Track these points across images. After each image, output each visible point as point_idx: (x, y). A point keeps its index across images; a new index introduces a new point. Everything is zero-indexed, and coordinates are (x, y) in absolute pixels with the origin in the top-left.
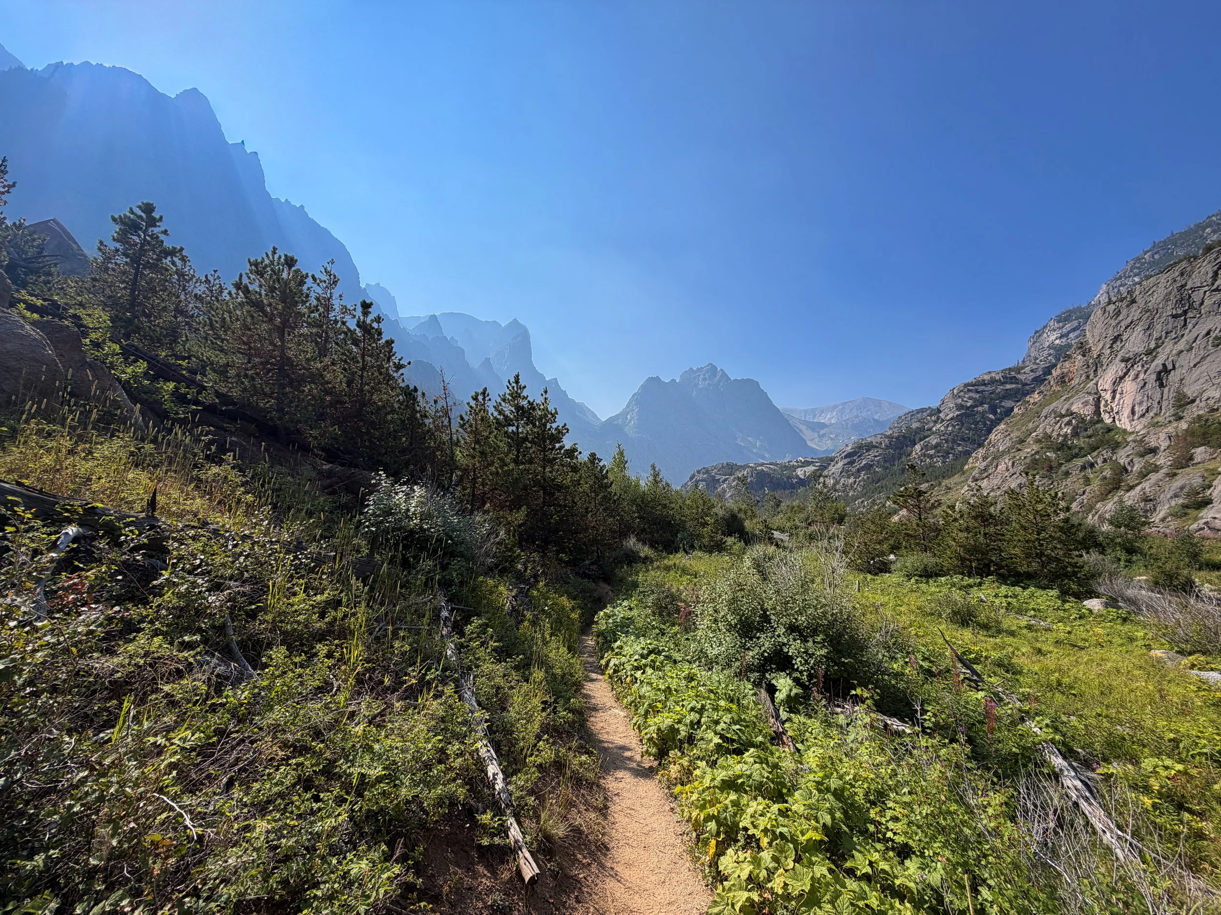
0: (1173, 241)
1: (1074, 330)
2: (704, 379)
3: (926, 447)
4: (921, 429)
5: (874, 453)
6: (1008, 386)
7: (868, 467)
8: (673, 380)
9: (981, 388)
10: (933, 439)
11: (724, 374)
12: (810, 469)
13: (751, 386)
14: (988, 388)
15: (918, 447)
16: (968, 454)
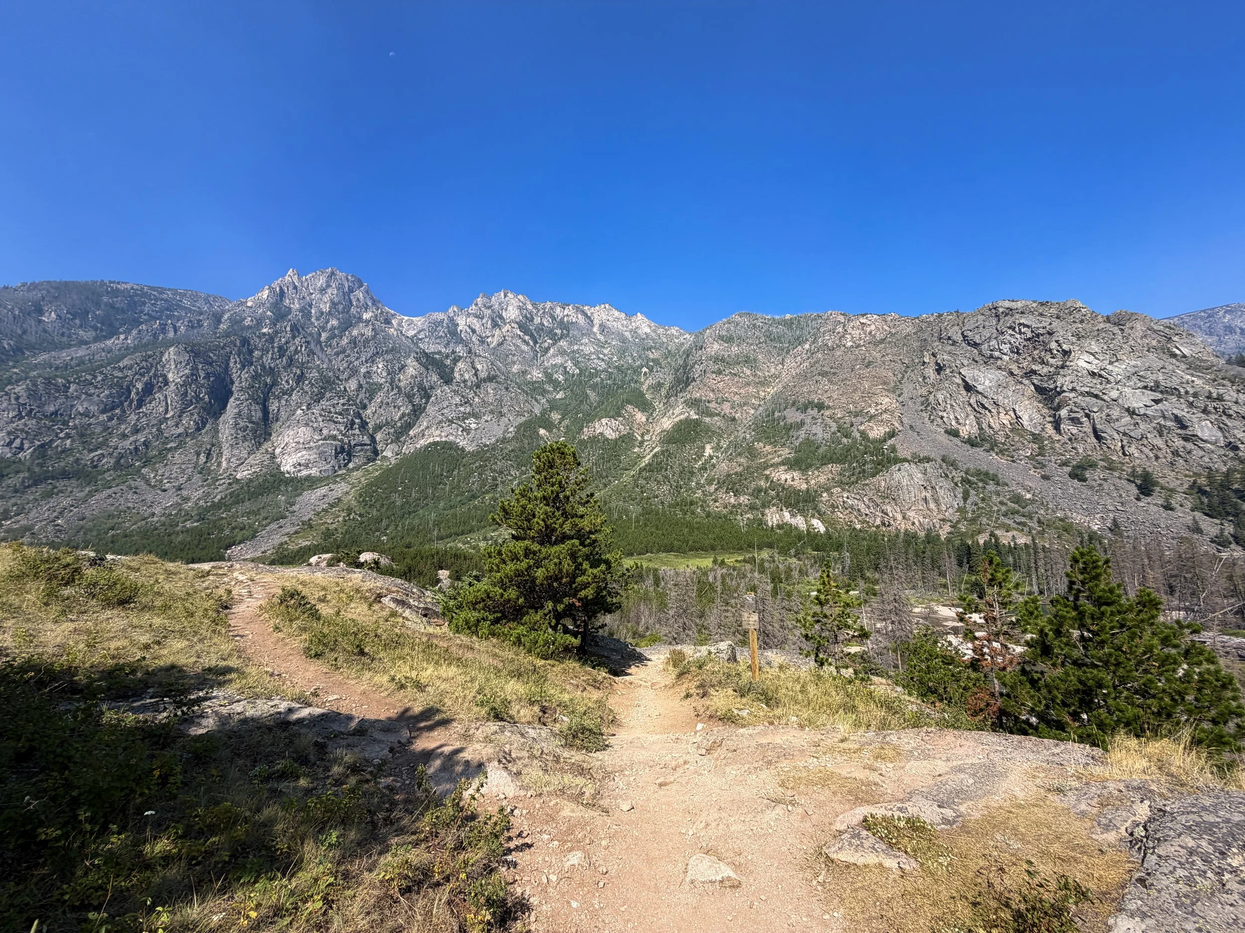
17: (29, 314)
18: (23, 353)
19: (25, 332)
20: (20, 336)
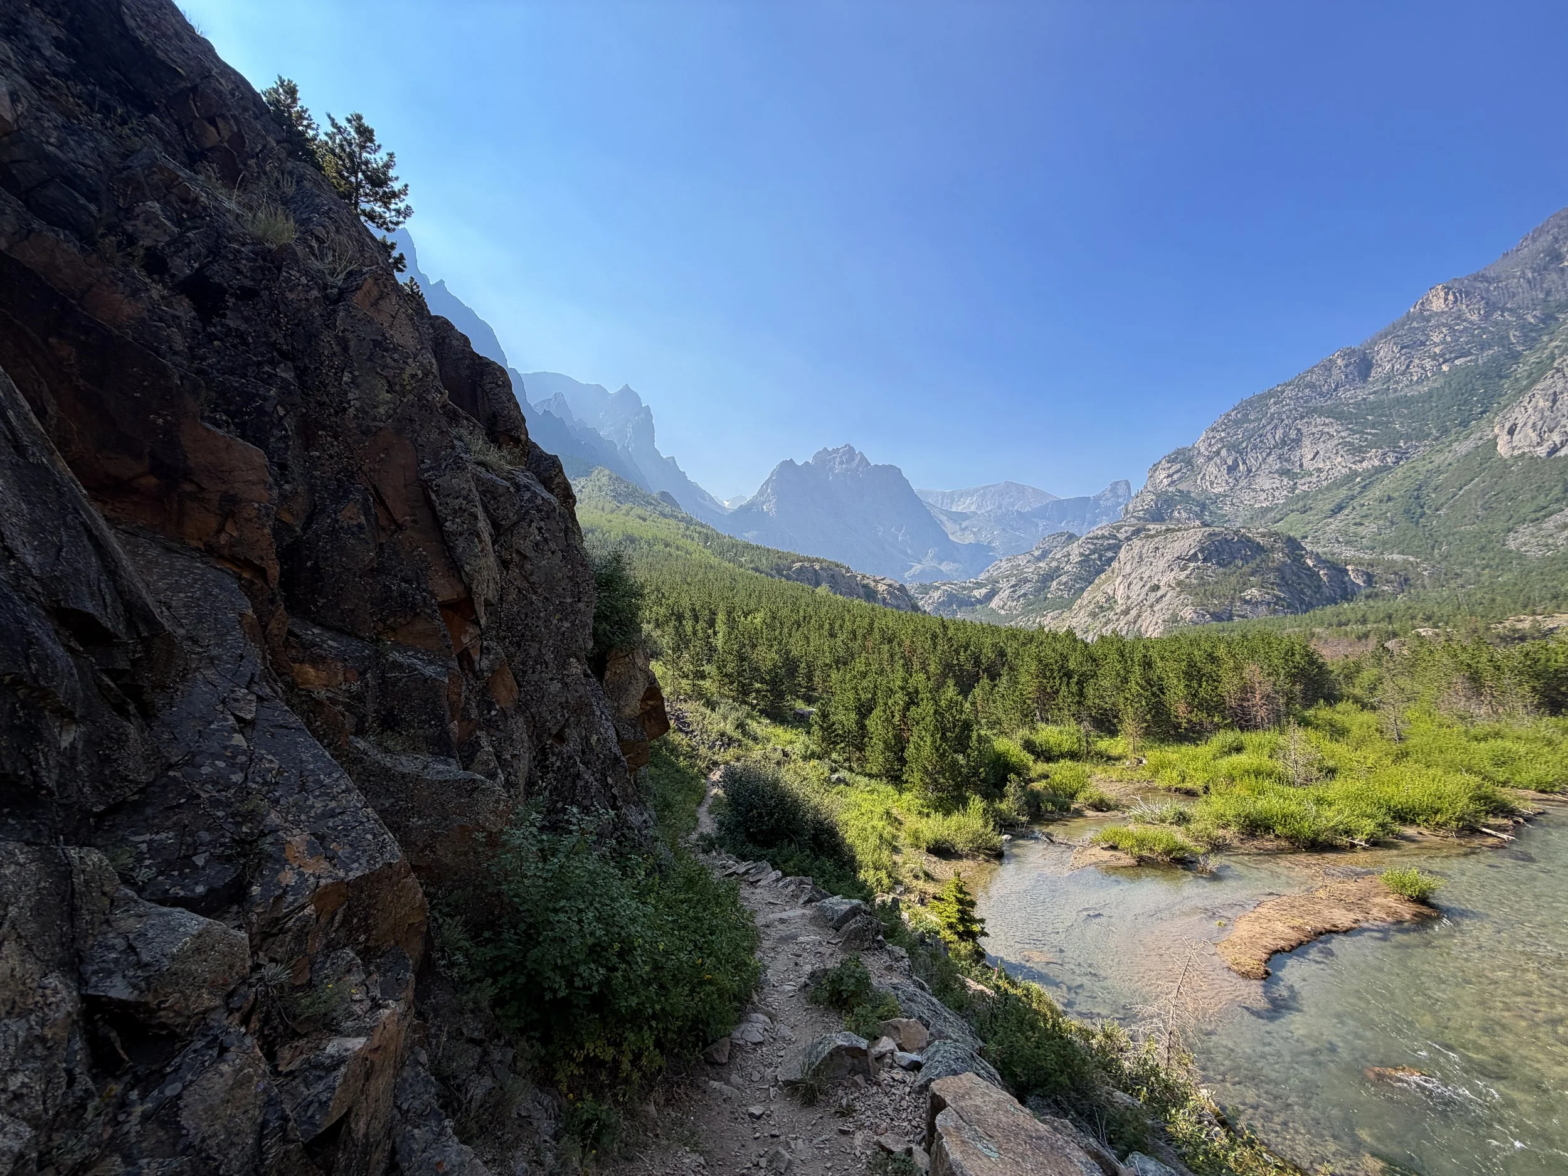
0: (1250, 403)
1: (1177, 472)
2: (841, 463)
3: (1059, 584)
4: (1058, 568)
5: (1028, 585)
6: (1111, 541)
7: (1025, 595)
8: (807, 463)
9: (1095, 541)
10: (1064, 579)
11: (863, 458)
12: (984, 591)
13: (892, 473)
14: (1100, 542)
15: (1055, 583)
16: (1083, 590)
17: (1545, 269)
18: (1557, 319)
19: (1548, 293)
20: (1545, 301)
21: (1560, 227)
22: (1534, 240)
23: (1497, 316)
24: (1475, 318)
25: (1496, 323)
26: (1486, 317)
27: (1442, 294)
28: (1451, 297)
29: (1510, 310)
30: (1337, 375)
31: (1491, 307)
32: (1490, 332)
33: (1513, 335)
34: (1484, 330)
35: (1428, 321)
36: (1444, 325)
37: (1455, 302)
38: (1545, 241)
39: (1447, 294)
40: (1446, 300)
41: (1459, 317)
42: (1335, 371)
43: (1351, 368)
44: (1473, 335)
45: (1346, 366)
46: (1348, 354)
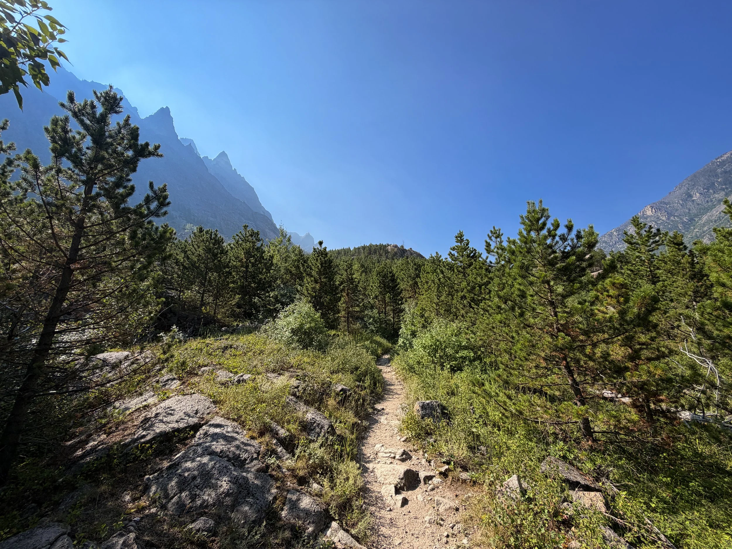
21: (689, 184)
22: (680, 189)
23: (672, 218)
24: (664, 218)
25: (673, 221)
26: (668, 219)
27: (650, 209)
28: (653, 210)
29: (677, 216)
30: (615, 239)
31: (670, 215)
32: (671, 225)
33: (680, 226)
34: (669, 224)
35: (647, 219)
36: (653, 221)
37: (656, 212)
38: (684, 189)
39: (652, 209)
40: (652, 211)
41: (658, 218)
42: (614, 237)
43: (620, 236)
44: (665, 226)
45: (618, 235)
46: (618, 230)
